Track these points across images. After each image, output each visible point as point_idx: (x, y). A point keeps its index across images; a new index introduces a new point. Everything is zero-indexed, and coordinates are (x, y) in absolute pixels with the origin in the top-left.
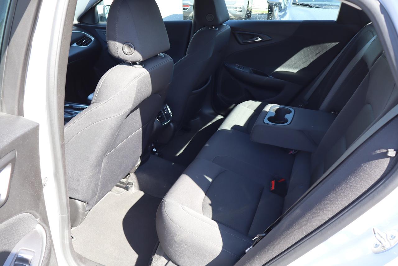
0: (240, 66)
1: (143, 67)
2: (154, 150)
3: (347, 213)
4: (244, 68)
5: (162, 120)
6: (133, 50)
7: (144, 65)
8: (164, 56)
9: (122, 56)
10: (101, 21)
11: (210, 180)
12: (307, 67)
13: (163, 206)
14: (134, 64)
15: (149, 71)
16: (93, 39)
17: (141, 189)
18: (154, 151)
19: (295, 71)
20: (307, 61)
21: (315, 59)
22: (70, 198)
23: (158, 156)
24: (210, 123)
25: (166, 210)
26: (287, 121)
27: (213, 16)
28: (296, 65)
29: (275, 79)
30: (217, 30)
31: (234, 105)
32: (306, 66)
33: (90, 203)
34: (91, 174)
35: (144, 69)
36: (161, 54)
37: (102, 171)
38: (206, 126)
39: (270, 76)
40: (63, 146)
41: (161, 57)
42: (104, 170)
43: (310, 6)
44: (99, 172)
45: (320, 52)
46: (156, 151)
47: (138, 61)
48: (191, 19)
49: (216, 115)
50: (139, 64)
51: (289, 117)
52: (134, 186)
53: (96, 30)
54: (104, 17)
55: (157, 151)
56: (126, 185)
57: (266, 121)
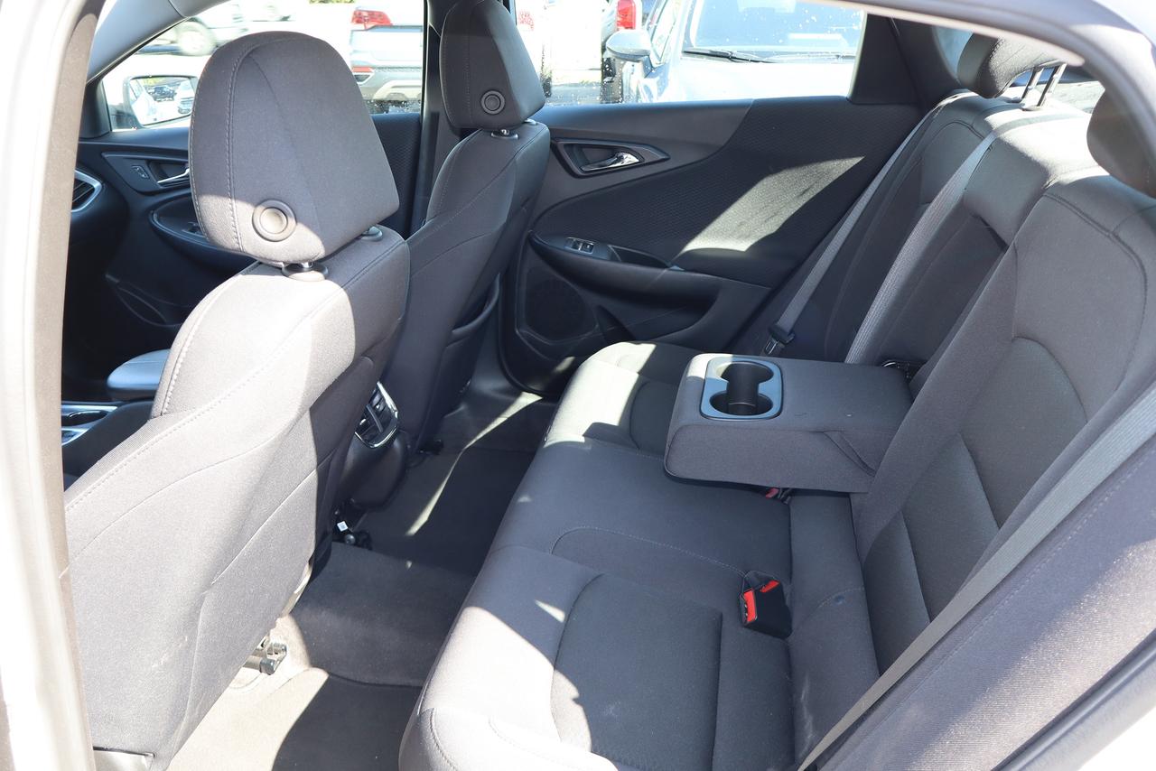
0: (579, 243)
1: (327, 277)
2: (342, 526)
3: (1096, 715)
4: (592, 247)
5: (369, 432)
6: (292, 221)
7: (327, 271)
8: (381, 234)
9: (250, 245)
10: (120, 125)
11: (559, 615)
12: (777, 232)
13: (429, 730)
14: (294, 268)
15: (345, 290)
16: (96, 184)
17: (315, 661)
18: (342, 530)
19: (743, 246)
20: (776, 214)
21: (797, 209)
22: (95, 748)
23: (356, 544)
24: (500, 420)
25: (440, 745)
26: (767, 405)
27: (501, 97)
28: (743, 228)
29: (688, 274)
30: (515, 139)
31: (569, 360)
32: (774, 231)
33: (161, 753)
34: (165, 658)
35: (328, 282)
36: (374, 229)
37: (198, 638)
38: (488, 430)
39: (673, 265)
40: (65, 584)
41: (374, 238)
42: (205, 632)
43: (731, 58)
44: (190, 646)
45: (811, 187)
46: (346, 528)
47: (305, 261)
48: (417, 110)
49: (518, 395)
50: (310, 270)
51: (768, 389)
52: (292, 652)
53: (106, 156)
54: (129, 115)
55: (351, 530)
56: (266, 657)
57: (708, 409)
